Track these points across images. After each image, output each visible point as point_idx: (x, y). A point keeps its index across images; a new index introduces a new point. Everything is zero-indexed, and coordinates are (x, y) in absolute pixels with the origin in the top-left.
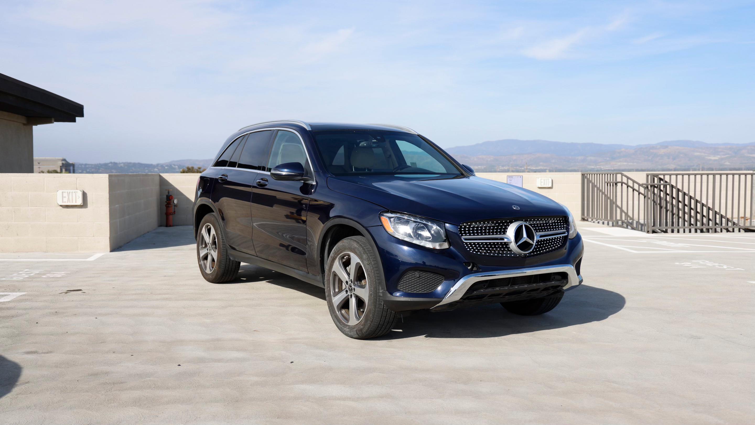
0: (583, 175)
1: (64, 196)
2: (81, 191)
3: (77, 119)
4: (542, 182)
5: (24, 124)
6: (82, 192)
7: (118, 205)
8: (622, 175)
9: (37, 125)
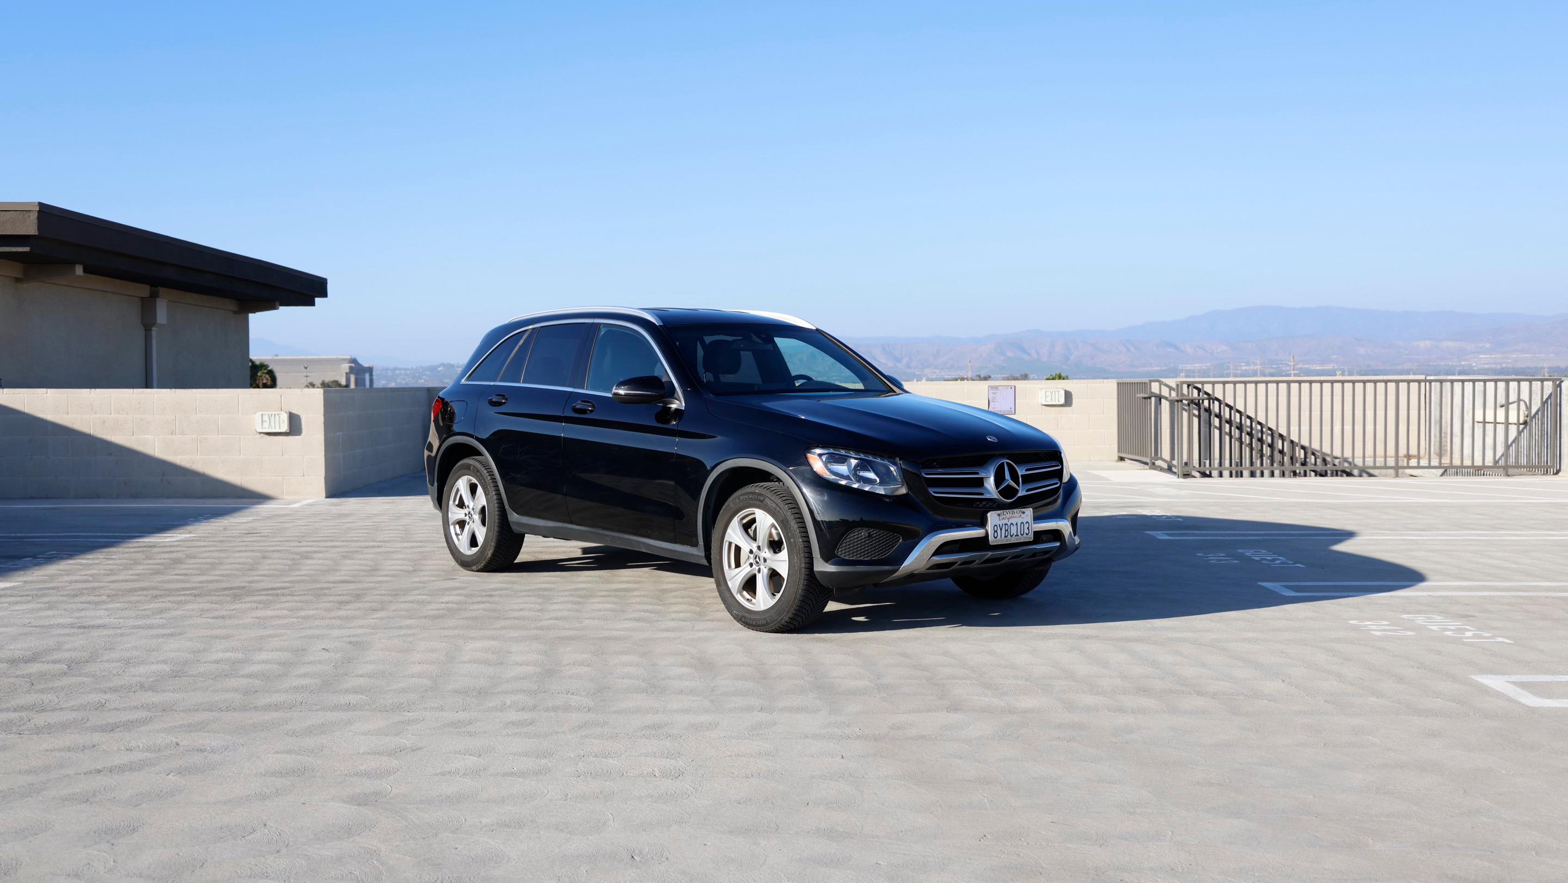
0: (1118, 383)
1: (264, 419)
2: (286, 413)
3: (317, 300)
4: (1048, 396)
5: (235, 312)
6: (288, 413)
7: (341, 433)
8: (1161, 383)
9: (255, 313)
